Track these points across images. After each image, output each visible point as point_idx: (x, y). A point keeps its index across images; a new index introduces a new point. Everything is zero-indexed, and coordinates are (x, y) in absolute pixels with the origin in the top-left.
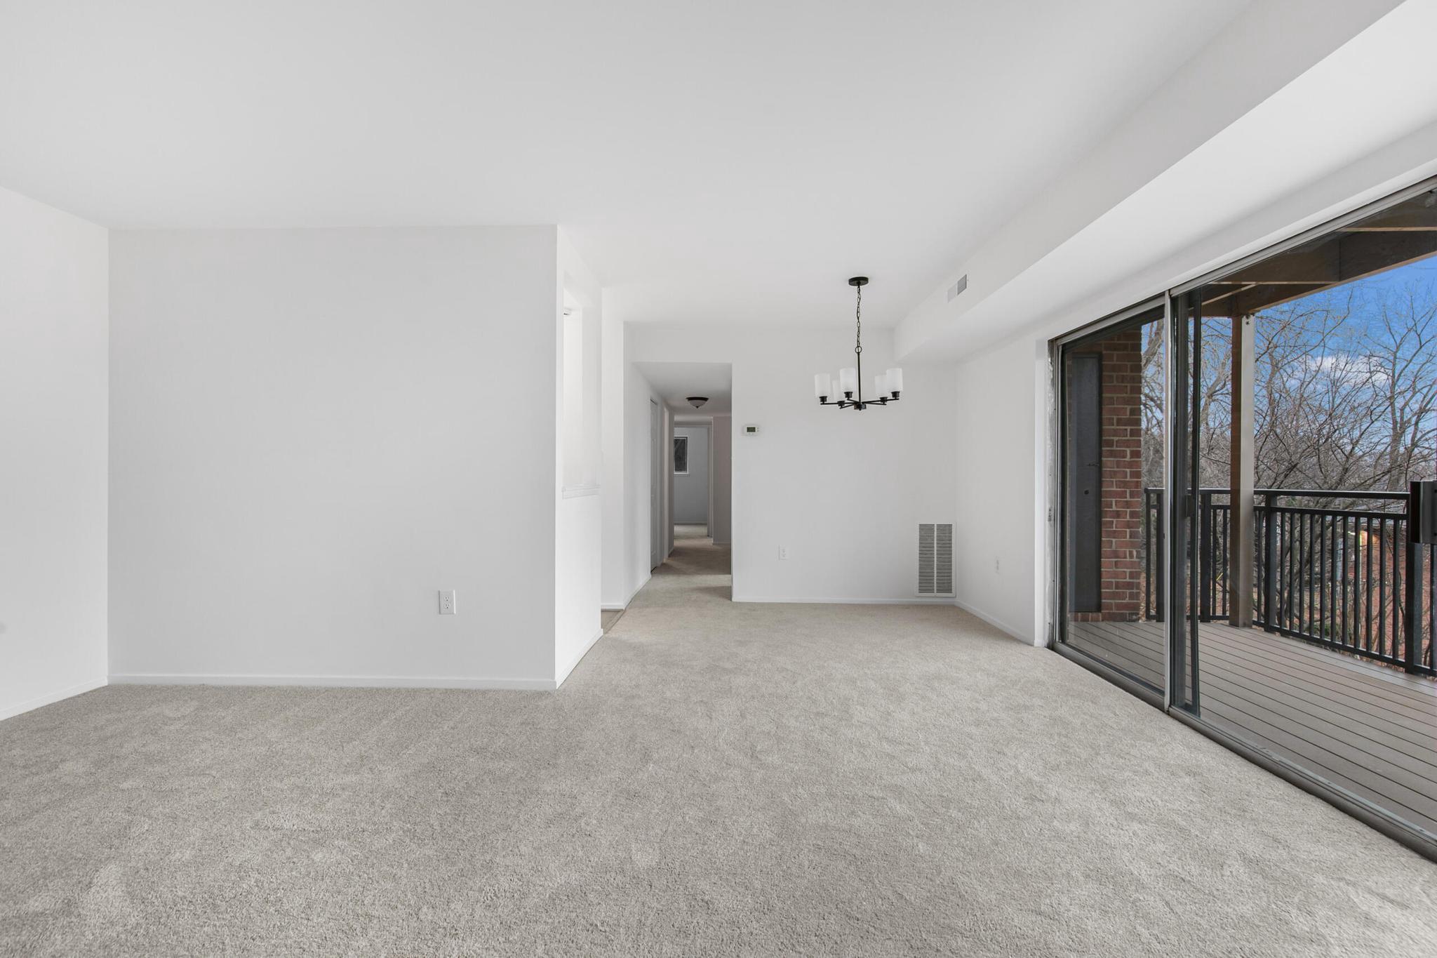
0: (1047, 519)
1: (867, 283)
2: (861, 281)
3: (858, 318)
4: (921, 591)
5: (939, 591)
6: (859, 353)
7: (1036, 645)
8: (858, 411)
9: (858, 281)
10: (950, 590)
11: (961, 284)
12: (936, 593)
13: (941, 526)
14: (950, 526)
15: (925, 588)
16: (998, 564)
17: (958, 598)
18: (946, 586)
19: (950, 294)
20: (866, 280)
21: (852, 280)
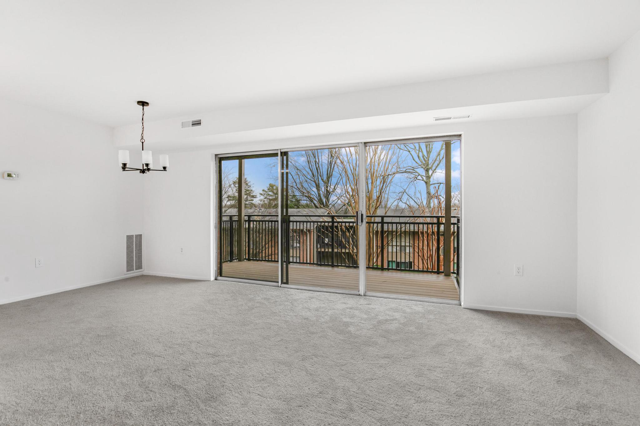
0: (214, 227)
1: (148, 106)
2: (145, 104)
3: (143, 123)
4: (128, 271)
5: (136, 269)
6: (143, 143)
7: (212, 280)
8: (142, 174)
9: (143, 104)
10: (141, 268)
11: (194, 123)
12: (135, 271)
13: (137, 236)
14: (141, 235)
15: (129, 268)
16: (182, 249)
17: (146, 271)
18: (139, 267)
19: (183, 125)
20: (147, 104)
21: (139, 102)
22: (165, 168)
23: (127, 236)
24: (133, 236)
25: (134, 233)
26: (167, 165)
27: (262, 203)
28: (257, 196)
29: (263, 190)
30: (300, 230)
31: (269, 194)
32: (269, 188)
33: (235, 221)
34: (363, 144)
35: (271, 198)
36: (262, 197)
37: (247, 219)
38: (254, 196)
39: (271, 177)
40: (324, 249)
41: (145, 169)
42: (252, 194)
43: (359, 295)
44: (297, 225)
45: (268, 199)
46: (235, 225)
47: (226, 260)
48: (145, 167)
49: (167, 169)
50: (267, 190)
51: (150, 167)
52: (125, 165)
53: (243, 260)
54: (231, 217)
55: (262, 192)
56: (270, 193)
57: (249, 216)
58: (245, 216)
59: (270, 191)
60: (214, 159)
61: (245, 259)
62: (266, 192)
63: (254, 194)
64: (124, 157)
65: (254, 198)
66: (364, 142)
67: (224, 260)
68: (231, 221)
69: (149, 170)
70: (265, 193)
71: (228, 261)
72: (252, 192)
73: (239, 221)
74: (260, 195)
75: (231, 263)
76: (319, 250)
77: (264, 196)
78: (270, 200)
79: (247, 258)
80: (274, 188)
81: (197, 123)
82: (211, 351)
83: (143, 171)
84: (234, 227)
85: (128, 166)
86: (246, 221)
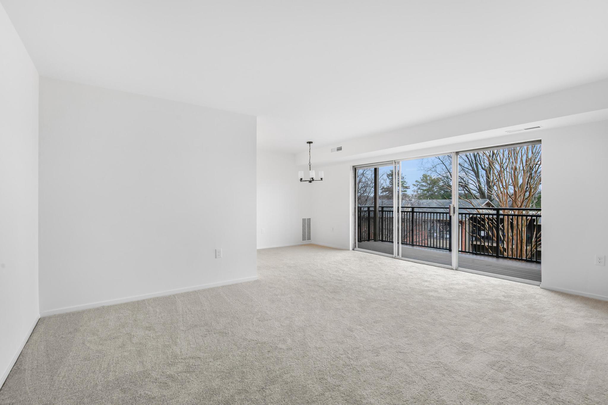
3: (310, 154)
5: (307, 240)
6: (310, 165)
7: (350, 250)
9: (310, 143)
10: (310, 240)
11: (338, 149)
12: (307, 241)
13: (308, 219)
14: (310, 219)
15: (304, 239)
16: (333, 228)
17: (312, 241)
18: (309, 239)
19: (332, 151)
20: (312, 142)
21: (308, 143)
22: (322, 179)
23: (303, 219)
24: (306, 219)
25: (307, 217)
26: (323, 177)
27: (415, 193)
28: (410, 187)
29: (416, 181)
30: (443, 220)
31: (422, 185)
32: (422, 179)
33: (372, 211)
34: (455, 153)
35: (424, 188)
36: (416, 188)
37: (381, 210)
38: (408, 187)
39: (422, 168)
40: (479, 242)
41: (312, 181)
42: (405, 186)
43: (452, 269)
44: (432, 216)
45: (421, 189)
46: (372, 214)
47: (365, 239)
48: (311, 180)
49: (323, 179)
50: (420, 181)
51: (315, 178)
52: (301, 179)
53: (378, 241)
54: (369, 208)
55: (415, 183)
56: (424, 184)
57: (383, 208)
58: (379, 207)
59: (423, 182)
60: (352, 169)
61: (380, 240)
62: (420, 183)
63: (407, 185)
64: (301, 175)
65: (407, 188)
66: (456, 151)
67: (363, 239)
68: (369, 211)
69: (313, 180)
70: (418, 184)
71: (366, 240)
72: (405, 183)
73: (375, 211)
74: (413, 186)
75: (368, 242)
76: (475, 243)
77: (417, 186)
78: (424, 190)
79: (381, 239)
80: (428, 178)
81: (340, 149)
82: (339, 279)
83: (310, 182)
84: (371, 216)
85: (303, 180)
86: (380, 211)
